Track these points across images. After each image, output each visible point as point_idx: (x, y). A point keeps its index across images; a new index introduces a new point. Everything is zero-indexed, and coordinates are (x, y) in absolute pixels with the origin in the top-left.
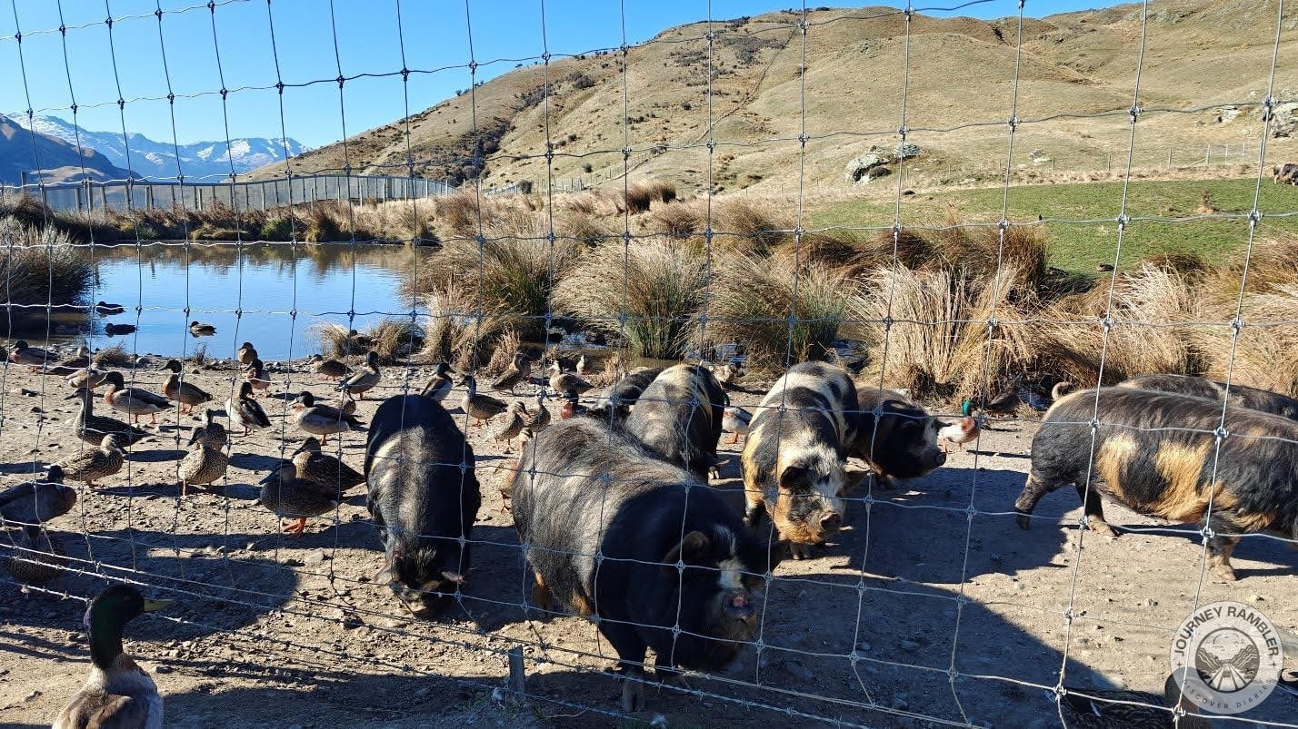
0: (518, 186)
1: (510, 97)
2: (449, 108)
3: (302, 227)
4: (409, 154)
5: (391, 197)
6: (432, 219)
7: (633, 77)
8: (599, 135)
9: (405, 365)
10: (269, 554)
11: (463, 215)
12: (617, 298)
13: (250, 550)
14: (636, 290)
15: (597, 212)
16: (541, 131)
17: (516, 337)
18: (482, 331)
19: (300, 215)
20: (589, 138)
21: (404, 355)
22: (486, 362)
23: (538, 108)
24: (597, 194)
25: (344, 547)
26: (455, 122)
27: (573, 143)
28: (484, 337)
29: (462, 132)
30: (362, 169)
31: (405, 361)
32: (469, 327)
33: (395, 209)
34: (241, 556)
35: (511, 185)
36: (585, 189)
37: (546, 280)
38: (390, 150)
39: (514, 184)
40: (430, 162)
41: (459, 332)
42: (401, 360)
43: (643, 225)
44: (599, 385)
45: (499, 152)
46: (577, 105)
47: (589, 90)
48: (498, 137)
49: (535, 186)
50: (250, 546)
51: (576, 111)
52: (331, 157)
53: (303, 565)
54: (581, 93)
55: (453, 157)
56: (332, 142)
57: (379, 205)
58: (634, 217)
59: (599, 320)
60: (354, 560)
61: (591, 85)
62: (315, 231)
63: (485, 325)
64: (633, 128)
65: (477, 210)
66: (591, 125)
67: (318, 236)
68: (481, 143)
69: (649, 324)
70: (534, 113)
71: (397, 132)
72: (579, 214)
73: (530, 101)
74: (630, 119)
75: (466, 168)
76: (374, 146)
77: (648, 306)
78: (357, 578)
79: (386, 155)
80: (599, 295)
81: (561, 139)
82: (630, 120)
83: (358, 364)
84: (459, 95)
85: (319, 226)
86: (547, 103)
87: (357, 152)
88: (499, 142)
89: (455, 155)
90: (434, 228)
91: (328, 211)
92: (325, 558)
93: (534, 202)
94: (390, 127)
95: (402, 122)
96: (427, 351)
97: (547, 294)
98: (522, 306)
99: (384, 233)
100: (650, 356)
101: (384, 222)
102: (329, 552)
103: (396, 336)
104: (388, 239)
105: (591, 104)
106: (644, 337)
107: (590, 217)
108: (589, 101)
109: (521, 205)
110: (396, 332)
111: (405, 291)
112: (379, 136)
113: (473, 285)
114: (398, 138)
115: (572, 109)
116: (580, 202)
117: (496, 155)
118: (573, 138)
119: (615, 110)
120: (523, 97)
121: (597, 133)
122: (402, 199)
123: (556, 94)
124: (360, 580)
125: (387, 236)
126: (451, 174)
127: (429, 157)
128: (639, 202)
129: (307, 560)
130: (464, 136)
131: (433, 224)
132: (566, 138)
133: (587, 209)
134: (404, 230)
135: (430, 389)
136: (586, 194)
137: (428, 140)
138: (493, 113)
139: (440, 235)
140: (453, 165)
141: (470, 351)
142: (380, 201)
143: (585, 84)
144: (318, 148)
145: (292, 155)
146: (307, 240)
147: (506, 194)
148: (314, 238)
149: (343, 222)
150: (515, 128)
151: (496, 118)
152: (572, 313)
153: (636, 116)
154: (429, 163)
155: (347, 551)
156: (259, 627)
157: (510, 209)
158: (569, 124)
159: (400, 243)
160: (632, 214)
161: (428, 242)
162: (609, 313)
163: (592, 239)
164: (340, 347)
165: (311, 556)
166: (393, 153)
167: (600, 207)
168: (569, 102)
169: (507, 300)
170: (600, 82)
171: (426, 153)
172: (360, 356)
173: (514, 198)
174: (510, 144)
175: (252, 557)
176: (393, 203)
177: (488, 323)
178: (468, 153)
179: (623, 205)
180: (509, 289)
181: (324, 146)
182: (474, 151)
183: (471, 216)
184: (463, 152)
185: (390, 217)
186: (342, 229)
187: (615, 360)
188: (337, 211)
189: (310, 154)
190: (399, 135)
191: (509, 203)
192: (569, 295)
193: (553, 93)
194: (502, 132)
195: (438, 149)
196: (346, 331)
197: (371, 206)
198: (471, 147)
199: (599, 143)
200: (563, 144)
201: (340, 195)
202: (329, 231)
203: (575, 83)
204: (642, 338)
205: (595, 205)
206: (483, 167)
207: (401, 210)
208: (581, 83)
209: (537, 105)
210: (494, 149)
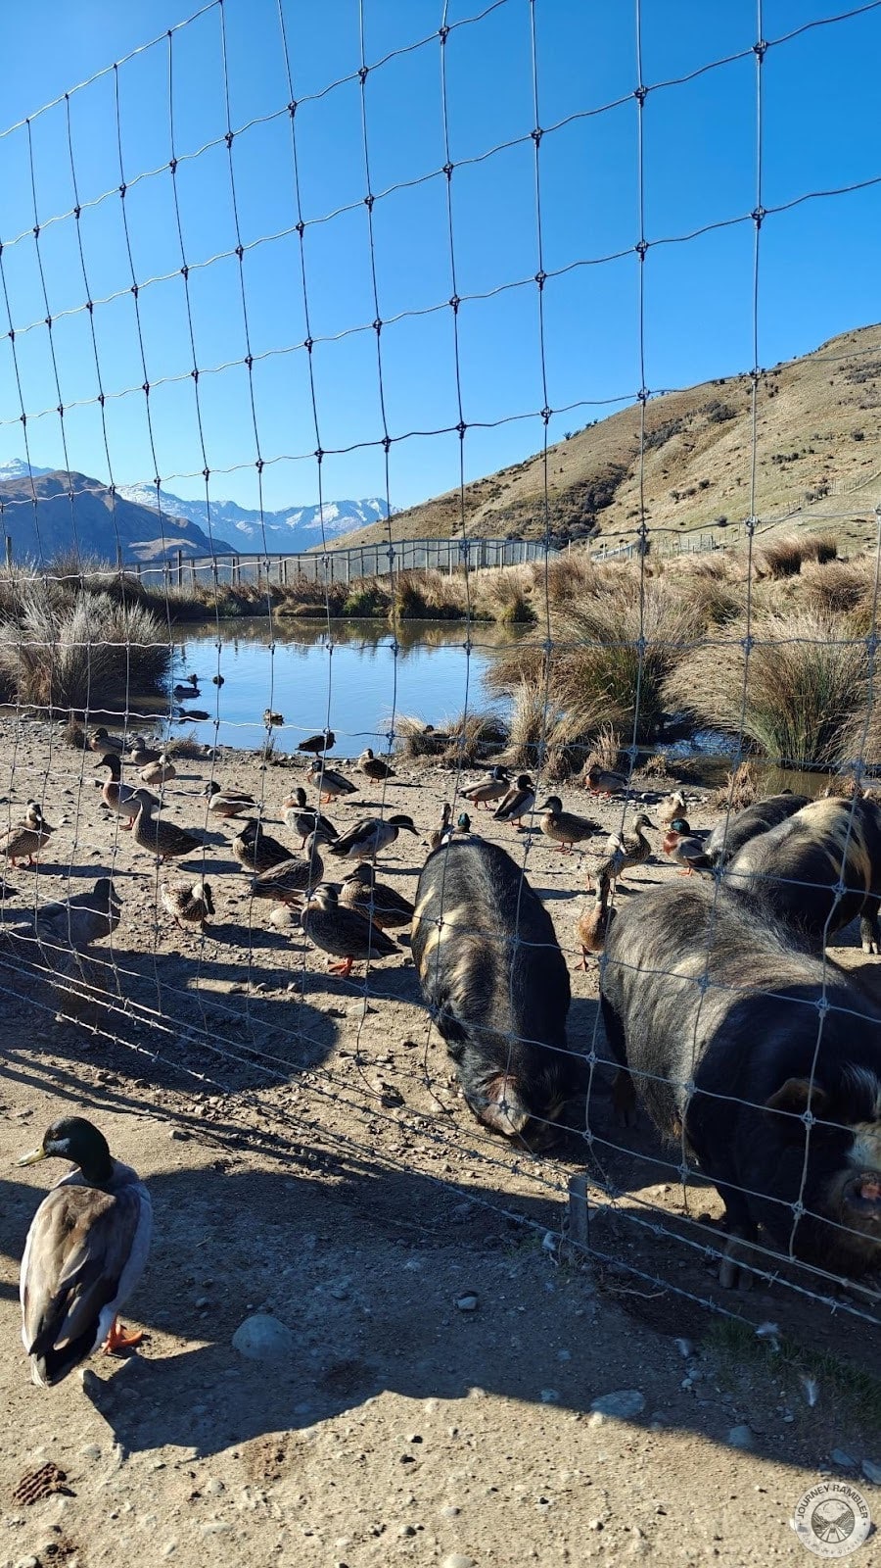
0: (633, 546)
1: (628, 438)
2: (557, 455)
3: (386, 601)
4: (506, 514)
5: (484, 565)
6: (528, 590)
7: (785, 404)
8: (739, 480)
9: (486, 768)
10: (309, 999)
11: (564, 585)
12: (750, 690)
13: (291, 990)
14: (776, 682)
15: (731, 577)
16: (665, 478)
17: (616, 739)
18: (576, 730)
19: (384, 587)
20: (725, 484)
21: (484, 757)
22: (578, 769)
23: (663, 449)
24: (731, 554)
25: (392, 999)
26: (561, 471)
27: (705, 490)
28: (577, 738)
29: (570, 482)
30: (455, 532)
31: (485, 763)
32: (561, 725)
33: (486, 579)
34: (281, 998)
35: (625, 546)
36: (718, 547)
37: (659, 667)
38: (485, 508)
39: (630, 544)
40: (531, 520)
41: (549, 731)
42: (481, 762)
43: (790, 593)
44: (719, 805)
45: (613, 506)
46: (711, 442)
47: (728, 423)
48: (613, 488)
49: (654, 546)
50: (291, 986)
51: (710, 451)
52: (422, 518)
53: (344, 1016)
54: (718, 428)
55: (557, 515)
56: (422, 501)
57: (471, 574)
58: (777, 582)
59: (724, 718)
60: (401, 1017)
61: (730, 416)
62: (399, 606)
63: (580, 722)
64: (783, 469)
65: (580, 578)
66: (730, 467)
67: (402, 611)
68: (592, 496)
69: (790, 725)
70: (657, 456)
71: (495, 487)
72: (707, 581)
73: (653, 441)
74: (779, 456)
75: (572, 526)
76: (468, 504)
77: (791, 703)
78: (403, 1041)
79: (481, 513)
80: (725, 687)
81: (688, 487)
82: (780, 459)
83: (432, 765)
84: (568, 438)
85: (404, 600)
86: (675, 443)
87: (450, 512)
88: (613, 493)
89: (560, 511)
90: (531, 601)
91: (414, 583)
92: (370, 1011)
93: (652, 567)
94: (487, 481)
95: (502, 474)
96: (511, 752)
97: (660, 683)
98: (627, 699)
99: (474, 607)
100: (790, 768)
101: (474, 594)
102: (374, 1003)
103: (477, 733)
104: (478, 614)
105: (729, 441)
106: (784, 742)
107: (721, 584)
108: (727, 437)
109: (635, 571)
110: (477, 728)
111: (490, 679)
112: (475, 492)
113: (568, 673)
114: (496, 493)
115: (705, 449)
116: (710, 565)
117: (609, 510)
118: (704, 485)
119: (762, 447)
120: (645, 436)
121: (734, 478)
122: (497, 566)
123: (686, 431)
124: (405, 1044)
125: (478, 611)
126: (555, 534)
127: (530, 515)
128: (786, 564)
129: (349, 1010)
130: (572, 488)
131: (529, 596)
132: (696, 485)
133: (717, 574)
134: (497, 604)
135: (509, 803)
136: (717, 555)
137: (530, 494)
138: (607, 458)
139: (537, 608)
140: (558, 523)
141: (560, 755)
142: (473, 570)
143: (723, 415)
144: (408, 508)
145: (382, 517)
146: (390, 616)
147: (618, 556)
148: (398, 614)
149: (428, 593)
150: (633, 475)
151: (610, 465)
152: (689, 709)
153: (788, 453)
154: (529, 522)
155: (394, 1005)
156: (291, 1090)
157: (622, 576)
158: (702, 467)
159: (490, 620)
160: (776, 579)
161: (523, 617)
162: (738, 709)
163: (723, 612)
164: (414, 744)
165: (354, 1006)
166: (489, 511)
167: (737, 570)
168: (702, 440)
169: (609, 692)
170: (743, 411)
171: (527, 511)
172: (435, 756)
173: (627, 562)
174: (627, 496)
175: (292, 999)
176: (486, 571)
177: (585, 719)
178: (575, 508)
179: (765, 567)
180: (610, 679)
181: (415, 506)
182: (583, 504)
183: (575, 585)
184: (570, 507)
185: (482, 588)
186: (428, 603)
187: (742, 774)
188: (424, 583)
189: (399, 515)
190: (498, 490)
191: (620, 567)
192: (687, 686)
193: (682, 430)
194: (618, 481)
195: (542, 503)
196: (421, 726)
197: (462, 575)
198: (580, 501)
199: (737, 489)
200: (692, 492)
201: (428, 562)
202: (414, 605)
203: (709, 415)
204: (781, 744)
205: (728, 568)
206: (592, 525)
207: (494, 579)
208: (718, 414)
209: (661, 445)
210: (608, 502)
